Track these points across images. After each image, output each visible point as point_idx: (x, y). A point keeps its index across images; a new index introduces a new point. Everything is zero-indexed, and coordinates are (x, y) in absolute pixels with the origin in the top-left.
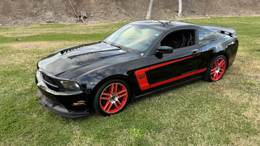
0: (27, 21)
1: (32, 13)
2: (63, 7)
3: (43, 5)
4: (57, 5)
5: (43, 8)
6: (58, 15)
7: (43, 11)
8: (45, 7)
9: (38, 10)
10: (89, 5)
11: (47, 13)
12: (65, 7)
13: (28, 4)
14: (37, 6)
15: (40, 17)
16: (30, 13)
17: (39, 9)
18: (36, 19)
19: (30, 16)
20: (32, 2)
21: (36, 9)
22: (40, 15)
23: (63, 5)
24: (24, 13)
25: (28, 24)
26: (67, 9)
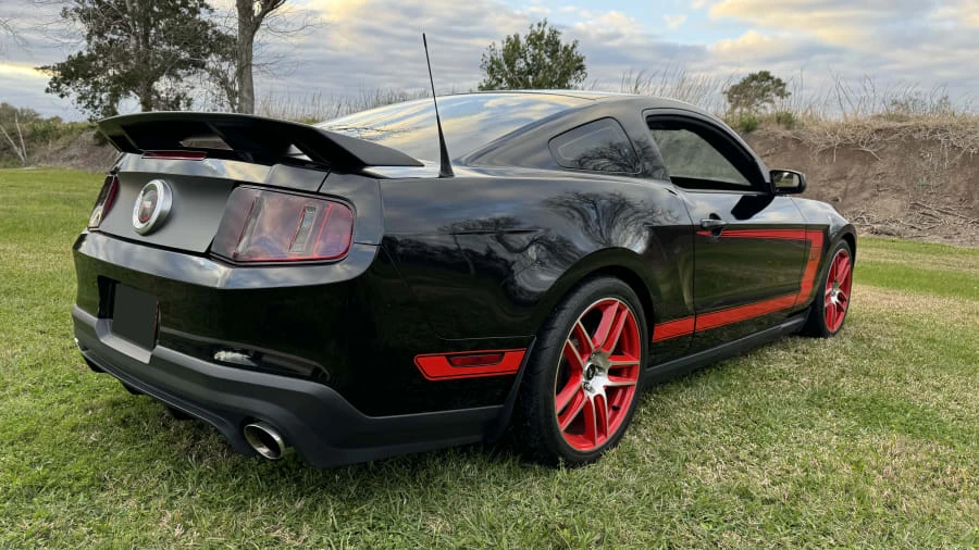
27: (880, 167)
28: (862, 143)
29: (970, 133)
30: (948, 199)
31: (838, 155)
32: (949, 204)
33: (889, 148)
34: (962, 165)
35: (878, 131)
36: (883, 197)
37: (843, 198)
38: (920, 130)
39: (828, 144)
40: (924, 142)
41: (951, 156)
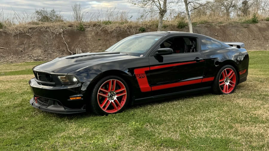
0: (10, 59)
1: (16, 51)
2: (55, 45)
3: (31, 42)
4: (47, 42)
5: (30, 45)
6: (49, 52)
7: (30, 49)
8: (34, 44)
9: (24, 48)
10: (86, 42)
11: (35, 51)
12: (57, 45)
13: (14, 41)
14: (23, 44)
15: (26, 55)
16: (15, 51)
17: (26, 47)
18: (21, 57)
19: (14, 54)
20: (18, 39)
21: (23, 46)
22: (27, 52)
23: (55, 42)
24: (8, 51)
25: (12, 62)
26: (59, 46)
27: (33, 39)
28: (26, 32)
29: (56, 28)
30: (54, 48)
31: (20, 37)
32: (54, 49)
33: (35, 34)
34: (56, 38)
35: (30, 28)
36: (36, 49)
37: (24, 50)
38: (42, 28)
39: (16, 33)
40: (44, 31)
41: (52, 36)
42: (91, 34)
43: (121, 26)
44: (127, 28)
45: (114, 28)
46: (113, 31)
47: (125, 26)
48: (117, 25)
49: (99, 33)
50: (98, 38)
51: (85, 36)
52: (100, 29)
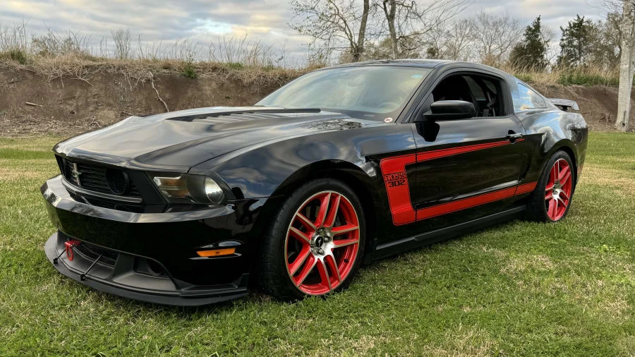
0: (52, 128)
1: (61, 111)
2: (140, 102)
3: (89, 95)
4: (124, 97)
5: (89, 100)
7: (91, 109)
8: (96, 100)
9: (77, 105)
10: (202, 100)
11: (101, 113)
12: (144, 102)
13: (52, 91)
14: (74, 98)
15: (83, 120)
16: (58, 111)
17: (80, 104)
18: (74, 125)
19: (57, 118)
20: (61, 88)
21: (73, 102)
22: (83, 116)
23: (140, 98)
24: (42, 112)
25: (58, 133)
26: (149, 105)
27: (94, 90)
28: (78, 75)
29: (138, 70)
30: (139, 109)
31: (65, 83)
32: (140, 112)
33: (96, 78)
34: (140, 89)
35: (87, 67)
36: (103, 109)
37: (78, 111)
38: (110, 67)
39: (54, 75)
40: (115, 75)
41: (133, 84)
42: (210, 85)
43: (265, 73)
44: (279, 78)
45: (254, 77)
46: (253, 82)
47: (275, 75)
48: (260, 72)
49: (225, 86)
50: (225, 94)
51: (199, 90)
52: (225, 77)
